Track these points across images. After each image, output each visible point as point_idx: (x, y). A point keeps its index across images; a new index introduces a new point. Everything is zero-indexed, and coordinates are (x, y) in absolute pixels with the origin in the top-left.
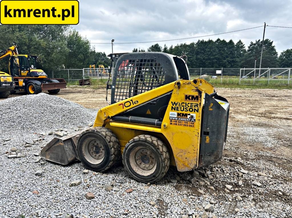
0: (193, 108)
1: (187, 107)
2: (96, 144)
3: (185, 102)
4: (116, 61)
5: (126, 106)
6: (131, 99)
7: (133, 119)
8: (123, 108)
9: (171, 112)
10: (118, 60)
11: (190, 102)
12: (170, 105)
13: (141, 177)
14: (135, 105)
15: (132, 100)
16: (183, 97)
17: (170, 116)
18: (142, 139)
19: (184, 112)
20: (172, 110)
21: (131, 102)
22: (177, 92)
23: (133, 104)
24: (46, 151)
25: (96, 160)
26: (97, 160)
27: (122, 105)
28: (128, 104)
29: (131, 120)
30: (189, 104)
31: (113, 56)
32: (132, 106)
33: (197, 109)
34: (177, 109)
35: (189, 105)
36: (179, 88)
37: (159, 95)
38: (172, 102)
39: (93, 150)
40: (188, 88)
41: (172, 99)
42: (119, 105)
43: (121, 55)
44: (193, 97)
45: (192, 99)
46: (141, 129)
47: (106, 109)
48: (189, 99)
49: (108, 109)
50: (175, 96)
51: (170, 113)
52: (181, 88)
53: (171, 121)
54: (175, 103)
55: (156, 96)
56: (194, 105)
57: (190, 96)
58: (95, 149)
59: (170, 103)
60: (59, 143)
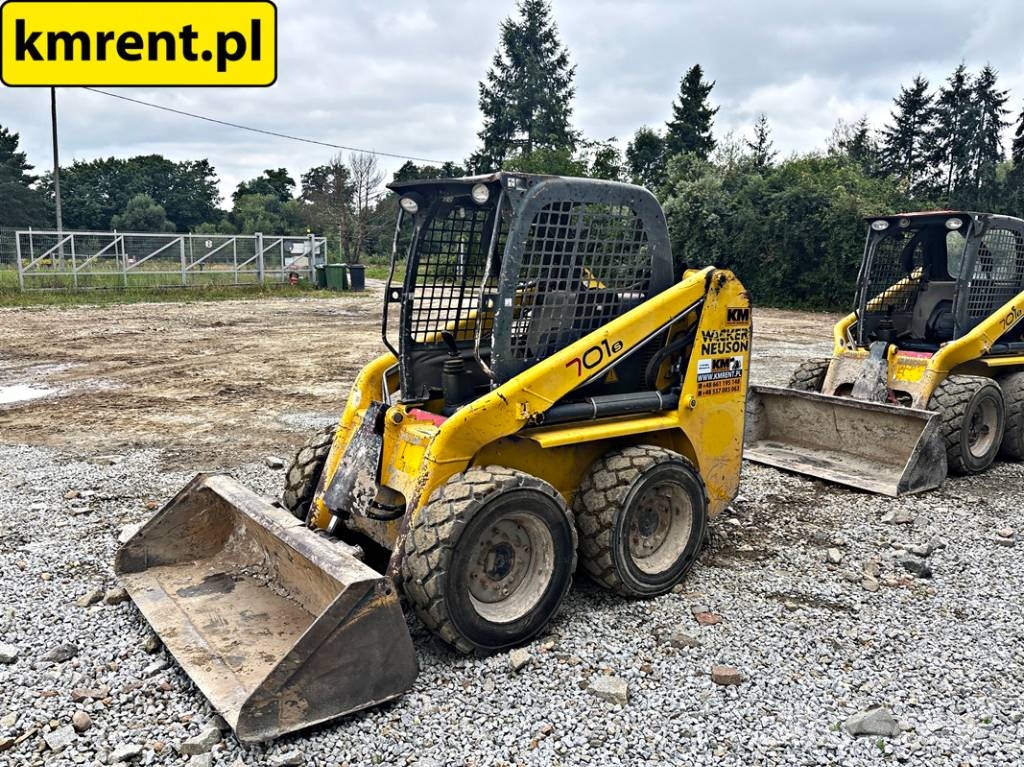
0: (740, 341)
1: (730, 340)
2: (497, 540)
3: (726, 328)
4: (518, 201)
5: (590, 364)
6: (604, 339)
7: (603, 406)
8: (580, 374)
9: (701, 362)
10: (526, 201)
11: (735, 328)
12: (699, 341)
13: (658, 579)
14: (614, 356)
15: (605, 342)
16: (724, 314)
17: (700, 372)
18: (662, 457)
19: (724, 356)
20: (703, 354)
21: (603, 347)
22: (713, 303)
23: (610, 355)
24: (287, 684)
25: (500, 605)
26: (504, 603)
27: (577, 363)
28: (595, 355)
29: (600, 411)
30: (733, 331)
31: (509, 184)
32: (606, 360)
33: (744, 342)
34: (713, 349)
35: (733, 335)
36: (717, 290)
37: (673, 316)
38: (703, 333)
39: (485, 571)
40: (733, 289)
41: (705, 325)
42: (568, 365)
43: (537, 183)
44: (740, 311)
45: (739, 319)
46: (633, 430)
47: (523, 390)
48: (734, 319)
49: (529, 387)
50: (710, 315)
51: (700, 364)
52: (721, 290)
53: (700, 386)
54: (708, 333)
55: (668, 319)
56: (741, 332)
57: (735, 311)
58: (495, 564)
59: (699, 335)
60: (373, 604)
